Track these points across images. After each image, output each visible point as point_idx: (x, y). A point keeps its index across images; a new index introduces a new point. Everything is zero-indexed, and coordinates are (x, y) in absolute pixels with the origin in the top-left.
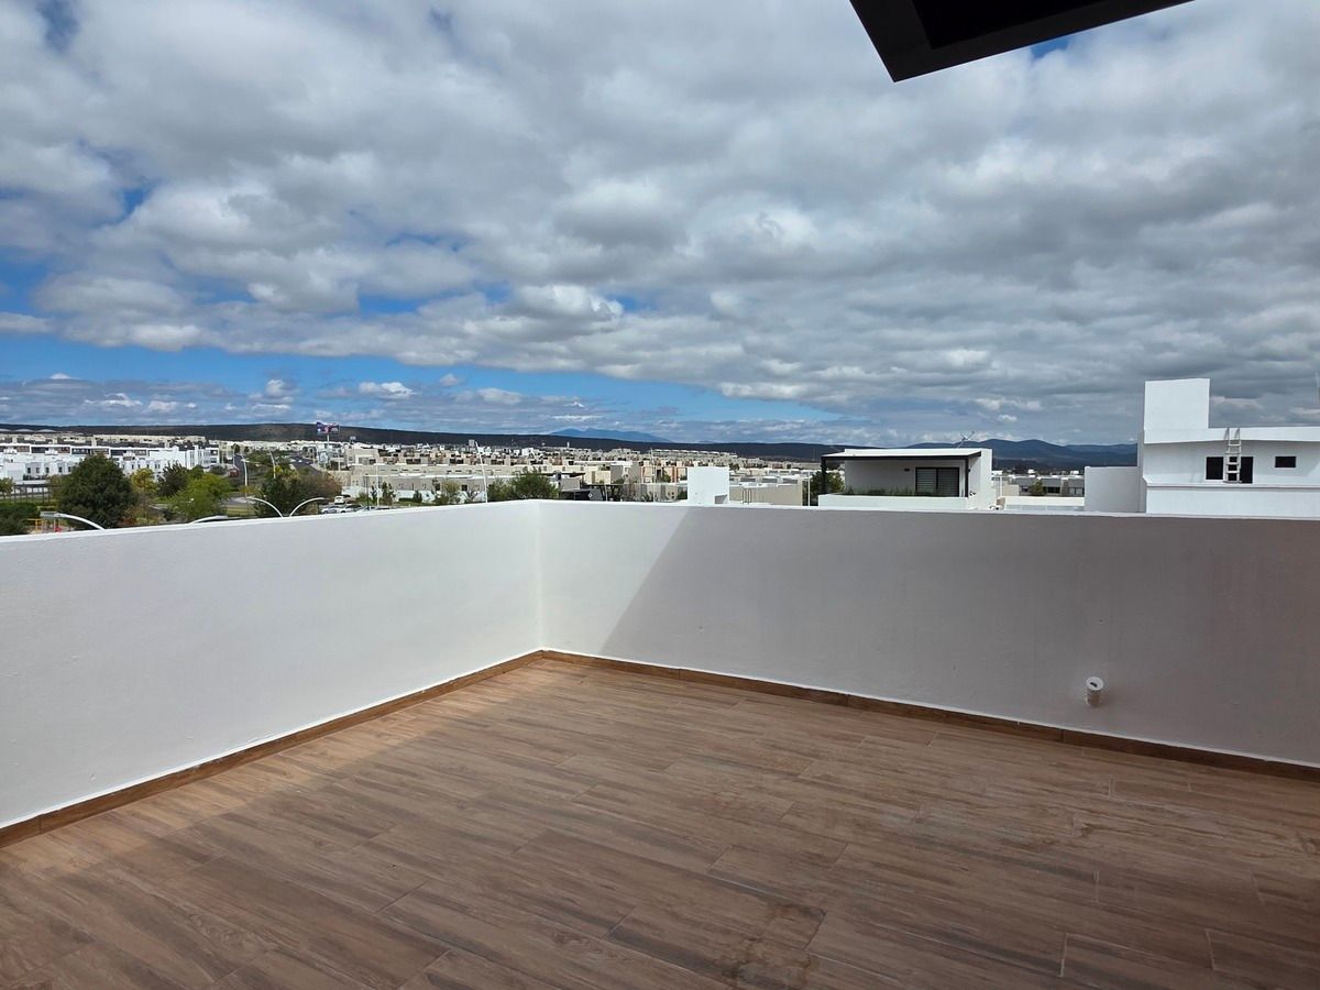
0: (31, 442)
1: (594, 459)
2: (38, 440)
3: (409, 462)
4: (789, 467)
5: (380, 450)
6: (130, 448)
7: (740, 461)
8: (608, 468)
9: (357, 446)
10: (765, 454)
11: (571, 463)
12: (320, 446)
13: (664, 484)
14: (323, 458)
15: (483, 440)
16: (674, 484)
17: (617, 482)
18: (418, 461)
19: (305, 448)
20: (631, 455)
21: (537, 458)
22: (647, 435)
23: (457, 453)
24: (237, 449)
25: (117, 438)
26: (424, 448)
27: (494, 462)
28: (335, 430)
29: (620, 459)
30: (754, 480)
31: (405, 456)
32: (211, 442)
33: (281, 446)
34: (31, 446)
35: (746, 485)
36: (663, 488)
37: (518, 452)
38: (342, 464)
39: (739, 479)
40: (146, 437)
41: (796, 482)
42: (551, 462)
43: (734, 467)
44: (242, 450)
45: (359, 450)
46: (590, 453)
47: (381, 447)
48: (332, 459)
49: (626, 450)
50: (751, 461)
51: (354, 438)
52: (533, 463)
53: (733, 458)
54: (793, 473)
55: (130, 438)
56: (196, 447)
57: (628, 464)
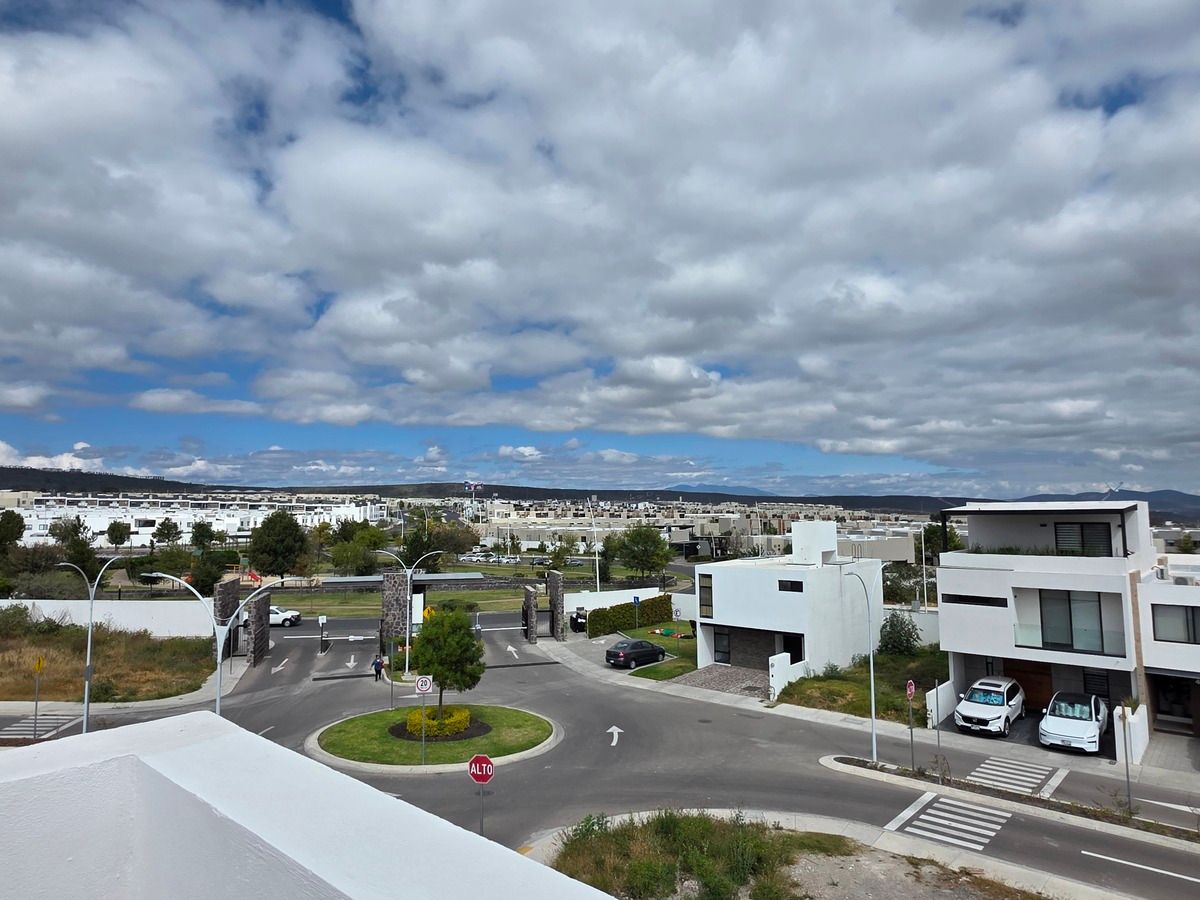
0: (249, 500)
1: (704, 512)
2: (255, 499)
3: (538, 515)
4: (897, 519)
5: (515, 505)
6: (320, 505)
7: (846, 513)
8: (717, 521)
9: (497, 502)
10: (872, 506)
11: (682, 516)
12: (467, 502)
13: (770, 536)
14: (469, 512)
15: (603, 495)
16: (780, 536)
17: (725, 534)
18: (546, 515)
19: (456, 504)
20: (738, 508)
21: (651, 512)
22: (755, 489)
23: (581, 507)
24: (402, 505)
25: (313, 496)
26: (553, 503)
27: (612, 515)
28: (479, 488)
29: (728, 512)
30: (861, 533)
31: (536, 510)
32: (383, 499)
33: (437, 502)
34: (249, 503)
35: (853, 537)
36: (769, 540)
37: (635, 505)
38: (483, 517)
39: (846, 531)
40: (334, 496)
41: (905, 534)
42: (663, 515)
43: (841, 520)
44: (406, 505)
45: (497, 505)
46: (700, 507)
47: (516, 502)
48: (476, 513)
49: (734, 504)
50: (857, 514)
51: (497, 495)
52: (647, 516)
53: (839, 511)
54: (902, 526)
55: (322, 496)
56: (369, 503)
57: (737, 516)
